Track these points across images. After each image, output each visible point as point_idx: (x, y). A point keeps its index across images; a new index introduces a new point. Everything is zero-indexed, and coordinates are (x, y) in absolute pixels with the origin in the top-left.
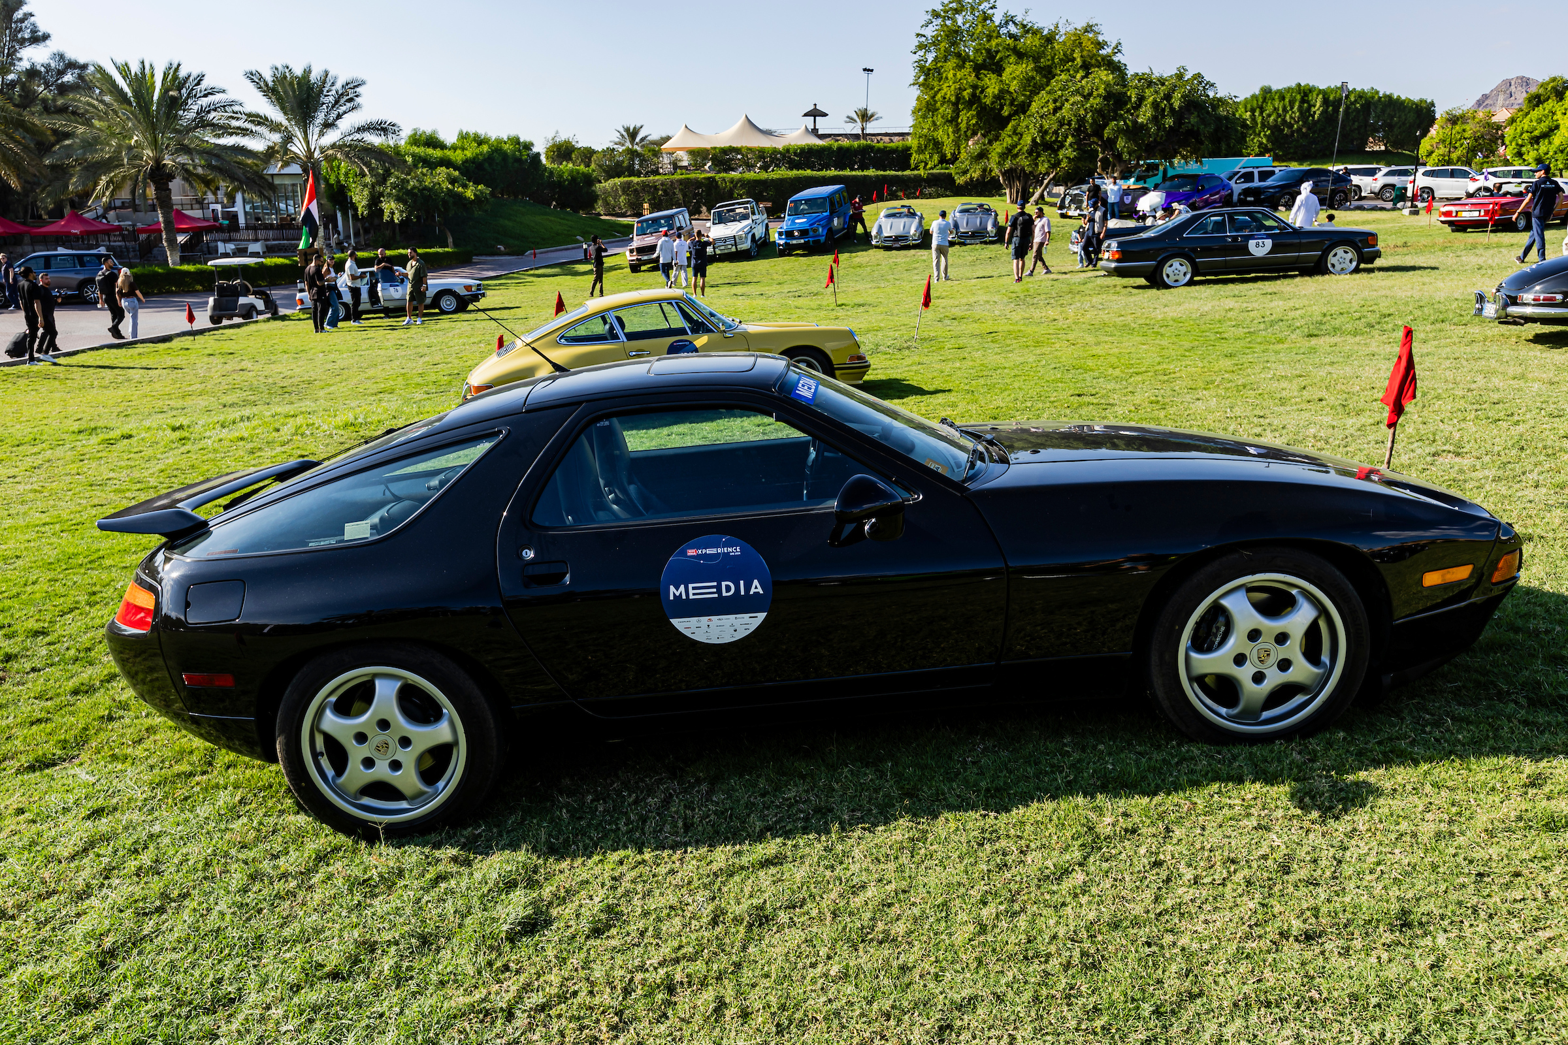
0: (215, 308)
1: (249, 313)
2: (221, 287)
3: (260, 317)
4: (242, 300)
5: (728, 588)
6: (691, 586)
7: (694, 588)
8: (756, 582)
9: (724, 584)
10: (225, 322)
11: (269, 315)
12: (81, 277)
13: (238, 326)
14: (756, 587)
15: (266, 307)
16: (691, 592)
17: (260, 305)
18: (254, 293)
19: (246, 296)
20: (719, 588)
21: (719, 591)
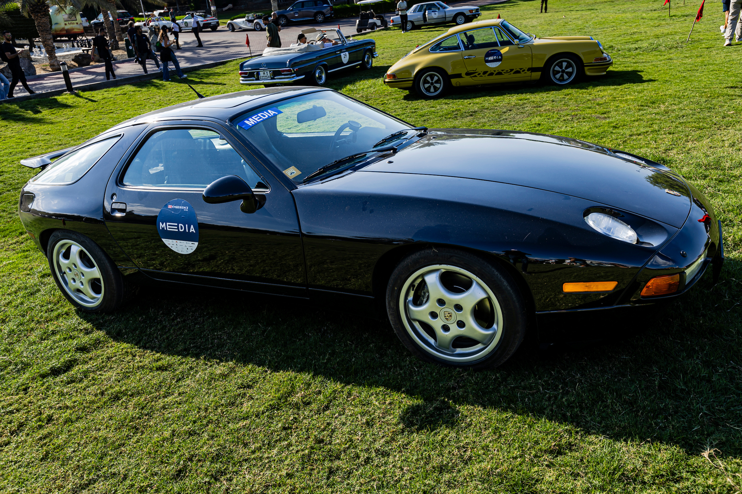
0: (359, 25)
1: (373, 26)
2: (362, 15)
3: (378, 29)
4: (370, 21)
5: (182, 228)
6: (168, 224)
7: (169, 225)
8: (192, 226)
9: (180, 225)
10: (363, 32)
11: (383, 28)
12: (315, 11)
13: (369, 33)
14: (192, 230)
15: (382, 24)
16: (168, 227)
17: (379, 23)
18: (376, 17)
19: (372, 18)
20: (178, 226)
21: (178, 228)
